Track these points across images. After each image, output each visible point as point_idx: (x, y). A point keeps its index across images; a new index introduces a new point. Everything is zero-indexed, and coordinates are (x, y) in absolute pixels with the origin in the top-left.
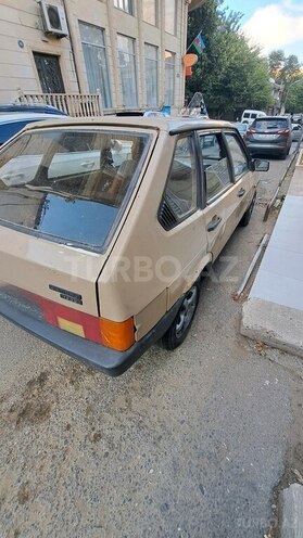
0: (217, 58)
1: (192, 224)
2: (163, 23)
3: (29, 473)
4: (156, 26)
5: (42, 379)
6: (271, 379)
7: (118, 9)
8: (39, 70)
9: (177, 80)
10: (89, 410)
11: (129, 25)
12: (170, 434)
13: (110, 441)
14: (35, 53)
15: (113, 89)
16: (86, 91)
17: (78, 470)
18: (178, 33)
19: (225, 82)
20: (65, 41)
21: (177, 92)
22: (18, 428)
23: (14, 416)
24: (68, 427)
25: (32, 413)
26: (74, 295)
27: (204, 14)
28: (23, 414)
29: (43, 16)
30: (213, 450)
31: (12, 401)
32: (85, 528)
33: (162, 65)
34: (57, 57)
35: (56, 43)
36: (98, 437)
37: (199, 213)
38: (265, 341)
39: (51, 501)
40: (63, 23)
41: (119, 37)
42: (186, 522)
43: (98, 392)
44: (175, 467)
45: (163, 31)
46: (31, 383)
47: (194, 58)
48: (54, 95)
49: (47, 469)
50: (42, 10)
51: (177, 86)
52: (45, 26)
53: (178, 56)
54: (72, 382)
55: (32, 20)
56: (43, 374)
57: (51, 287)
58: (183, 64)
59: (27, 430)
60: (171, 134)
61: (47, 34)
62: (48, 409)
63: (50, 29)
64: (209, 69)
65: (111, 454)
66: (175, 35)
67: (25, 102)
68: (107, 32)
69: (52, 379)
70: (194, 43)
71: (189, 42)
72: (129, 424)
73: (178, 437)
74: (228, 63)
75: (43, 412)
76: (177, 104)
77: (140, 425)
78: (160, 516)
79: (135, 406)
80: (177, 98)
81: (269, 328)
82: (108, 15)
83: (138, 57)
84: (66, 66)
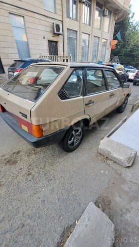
0: (127, 42)
1: (76, 100)
2: (103, 28)
3: (3, 179)
4: (100, 29)
5: (18, 152)
6: (104, 171)
7: (84, 24)
8: (49, 47)
9: (107, 51)
10: (30, 165)
11: (88, 29)
12: (55, 179)
13: (33, 177)
14: (49, 41)
15: (78, 54)
16: (66, 55)
17: (19, 183)
18: (110, 32)
19: (131, 51)
20: (61, 36)
21: (106, 56)
22: (5, 165)
23: (5, 161)
24: (21, 169)
25: (11, 162)
26: (25, 115)
27: (123, 24)
28: (8, 161)
29: (54, 28)
30: (69, 189)
31: (6, 157)
32: (15, 200)
33: (100, 45)
34: (57, 42)
35: (58, 37)
36: (29, 174)
37: (81, 97)
38: (108, 156)
39: (7, 189)
40: (61, 30)
41: (83, 34)
42: (49, 208)
43: (35, 160)
44: (53, 190)
45: (102, 31)
46: (14, 153)
47: (116, 42)
48: (53, 56)
49: (10, 179)
50: (54, 26)
51: (107, 53)
52: (54, 31)
53: (109, 41)
54: (28, 156)
55: (49, 29)
56: (19, 151)
57: (20, 112)
58: (110, 44)
59: (8, 166)
60: (71, 67)
61: (55, 34)
62: (17, 162)
63: (55, 32)
64: (124, 46)
65: (32, 180)
66: (108, 32)
67: (42, 58)
68: (78, 32)
69: (22, 153)
70: (117, 35)
71: (114, 35)
72: (42, 173)
73: (58, 182)
74: (133, 44)
75: (15, 163)
76: (106, 61)
77: (45, 174)
78: (40, 203)
79: (46, 168)
80: (106, 58)
81: (109, 150)
82: (80, 26)
83: (90, 42)
84: (60, 45)
